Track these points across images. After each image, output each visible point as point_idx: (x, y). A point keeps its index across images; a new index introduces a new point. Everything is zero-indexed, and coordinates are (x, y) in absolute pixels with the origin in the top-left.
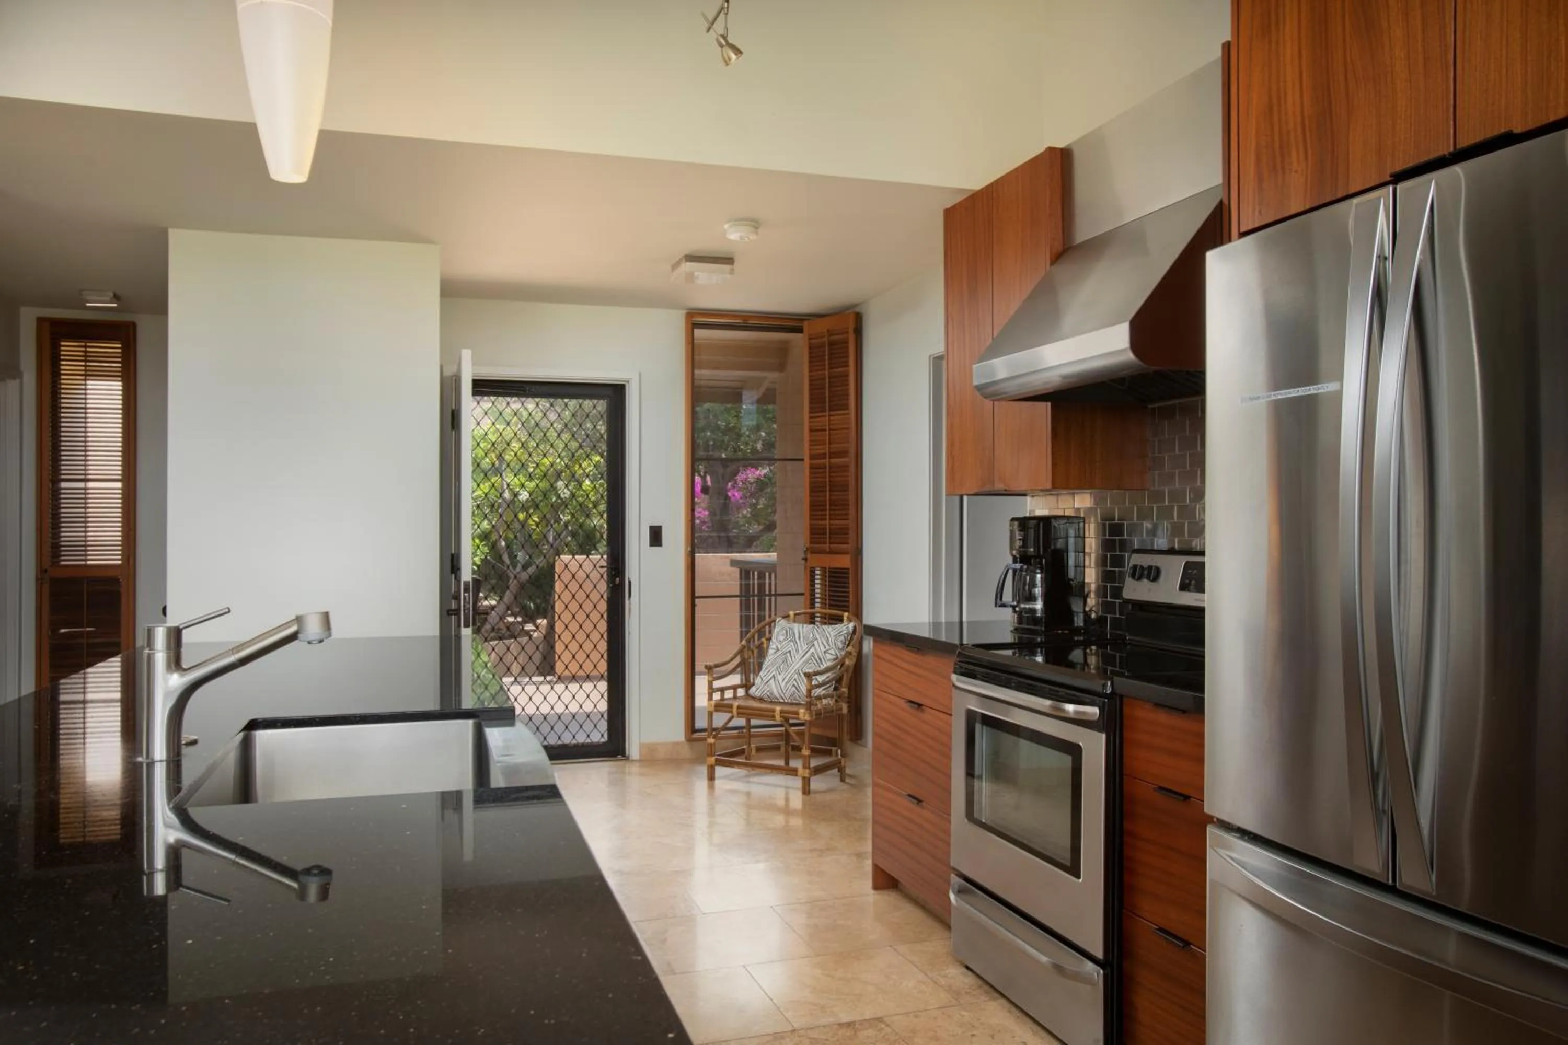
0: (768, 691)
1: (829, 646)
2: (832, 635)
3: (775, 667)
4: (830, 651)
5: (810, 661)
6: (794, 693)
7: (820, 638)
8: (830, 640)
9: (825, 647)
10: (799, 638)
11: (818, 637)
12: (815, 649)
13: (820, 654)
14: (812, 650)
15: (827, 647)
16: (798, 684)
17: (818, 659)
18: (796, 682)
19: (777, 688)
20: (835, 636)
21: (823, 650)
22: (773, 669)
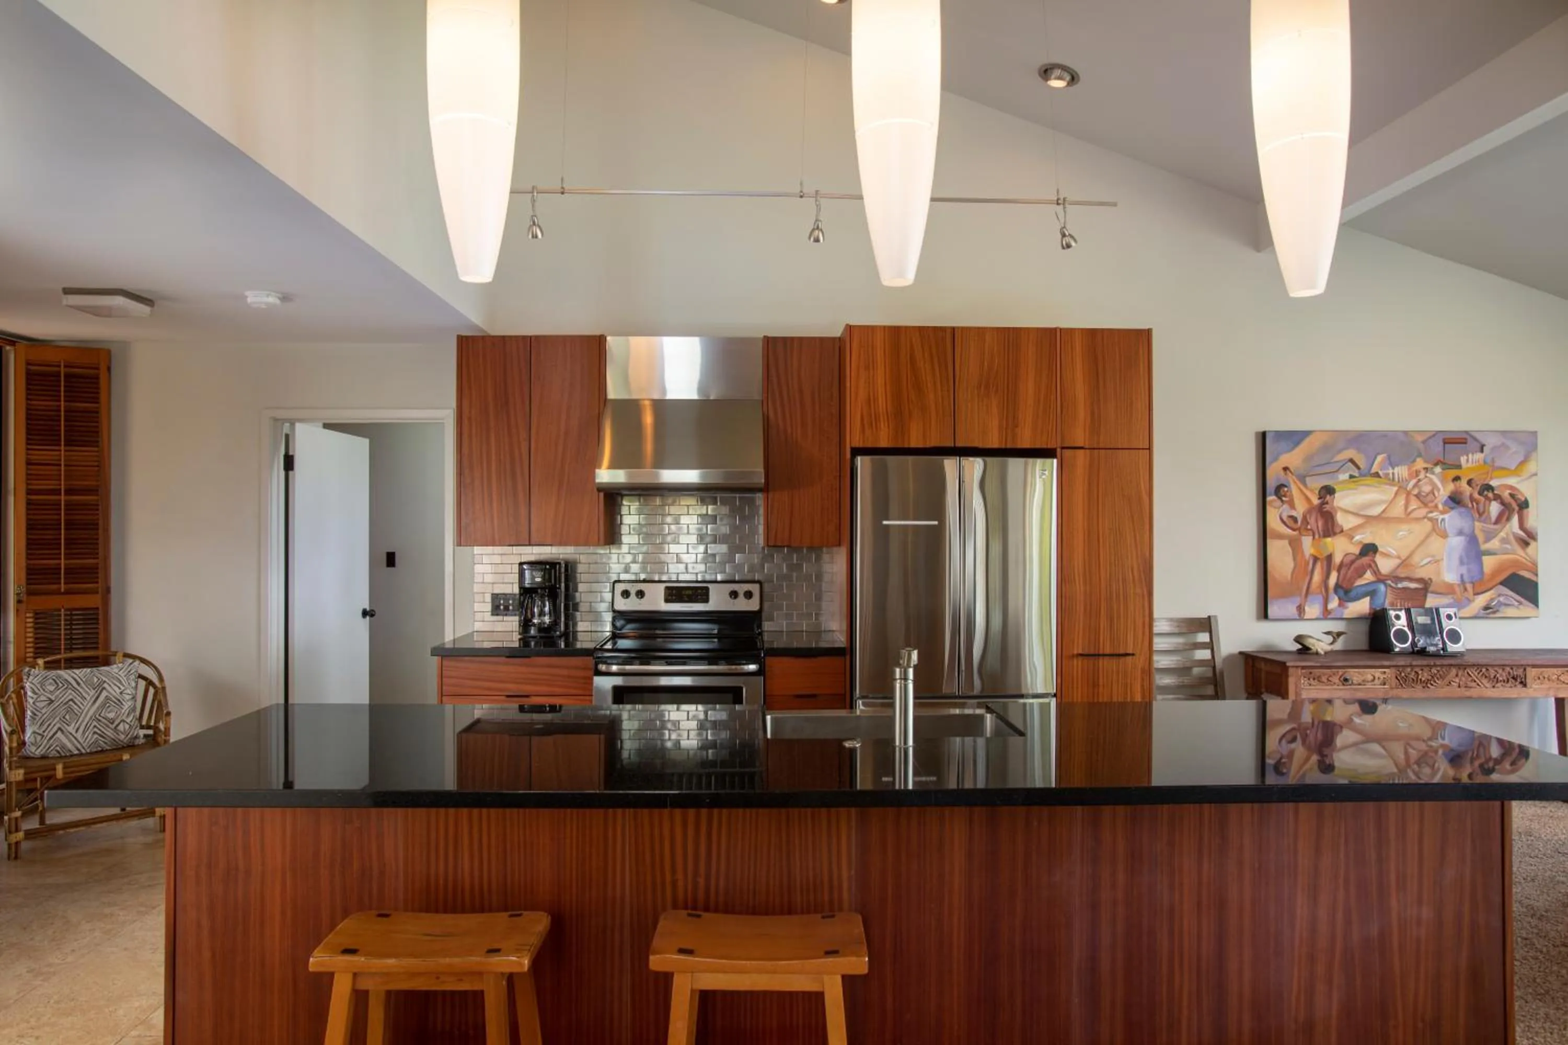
0: (57, 746)
1: (124, 686)
2: (122, 675)
3: (58, 719)
4: (125, 692)
5: (108, 705)
6: (97, 740)
7: (109, 679)
8: (122, 680)
9: (120, 688)
10: (78, 684)
11: (104, 679)
12: (108, 692)
13: (117, 696)
14: (104, 694)
15: (123, 688)
16: (100, 730)
17: (116, 701)
18: (97, 728)
19: (70, 741)
20: (125, 676)
21: (118, 691)
22: (56, 721)
